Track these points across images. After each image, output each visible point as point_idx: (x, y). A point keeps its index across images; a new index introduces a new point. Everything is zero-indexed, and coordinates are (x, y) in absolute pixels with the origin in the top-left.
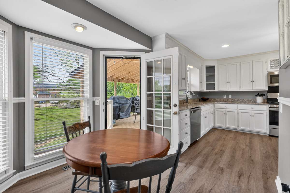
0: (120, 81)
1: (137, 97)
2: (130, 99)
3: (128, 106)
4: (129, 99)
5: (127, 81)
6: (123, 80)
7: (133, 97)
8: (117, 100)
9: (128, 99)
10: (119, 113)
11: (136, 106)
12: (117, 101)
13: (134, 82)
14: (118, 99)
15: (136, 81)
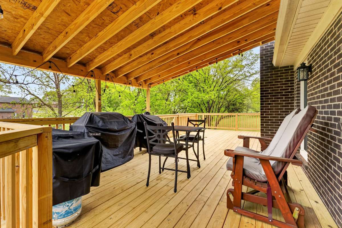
0: (108, 79)
1: (146, 114)
2: (133, 118)
3: (128, 135)
4: (131, 119)
5: (126, 80)
6: (116, 77)
7: (139, 115)
8: (99, 121)
9: (127, 118)
10: (98, 167)
11: (150, 139)
12: (100, 124)
13: (141, 85)
14: (103, 119)
15: (144, 83)
